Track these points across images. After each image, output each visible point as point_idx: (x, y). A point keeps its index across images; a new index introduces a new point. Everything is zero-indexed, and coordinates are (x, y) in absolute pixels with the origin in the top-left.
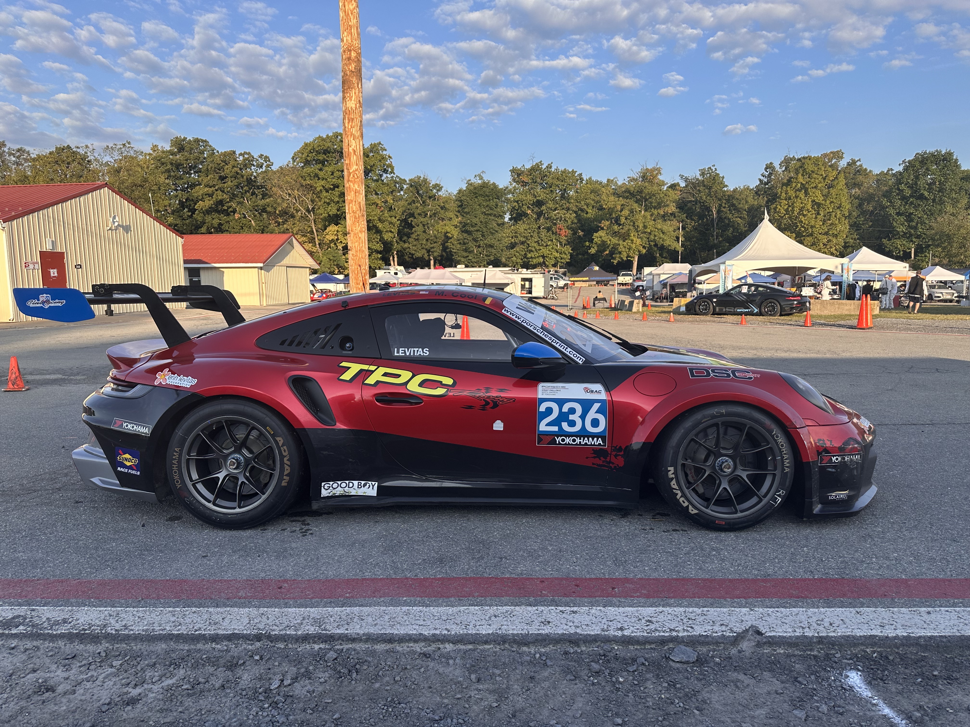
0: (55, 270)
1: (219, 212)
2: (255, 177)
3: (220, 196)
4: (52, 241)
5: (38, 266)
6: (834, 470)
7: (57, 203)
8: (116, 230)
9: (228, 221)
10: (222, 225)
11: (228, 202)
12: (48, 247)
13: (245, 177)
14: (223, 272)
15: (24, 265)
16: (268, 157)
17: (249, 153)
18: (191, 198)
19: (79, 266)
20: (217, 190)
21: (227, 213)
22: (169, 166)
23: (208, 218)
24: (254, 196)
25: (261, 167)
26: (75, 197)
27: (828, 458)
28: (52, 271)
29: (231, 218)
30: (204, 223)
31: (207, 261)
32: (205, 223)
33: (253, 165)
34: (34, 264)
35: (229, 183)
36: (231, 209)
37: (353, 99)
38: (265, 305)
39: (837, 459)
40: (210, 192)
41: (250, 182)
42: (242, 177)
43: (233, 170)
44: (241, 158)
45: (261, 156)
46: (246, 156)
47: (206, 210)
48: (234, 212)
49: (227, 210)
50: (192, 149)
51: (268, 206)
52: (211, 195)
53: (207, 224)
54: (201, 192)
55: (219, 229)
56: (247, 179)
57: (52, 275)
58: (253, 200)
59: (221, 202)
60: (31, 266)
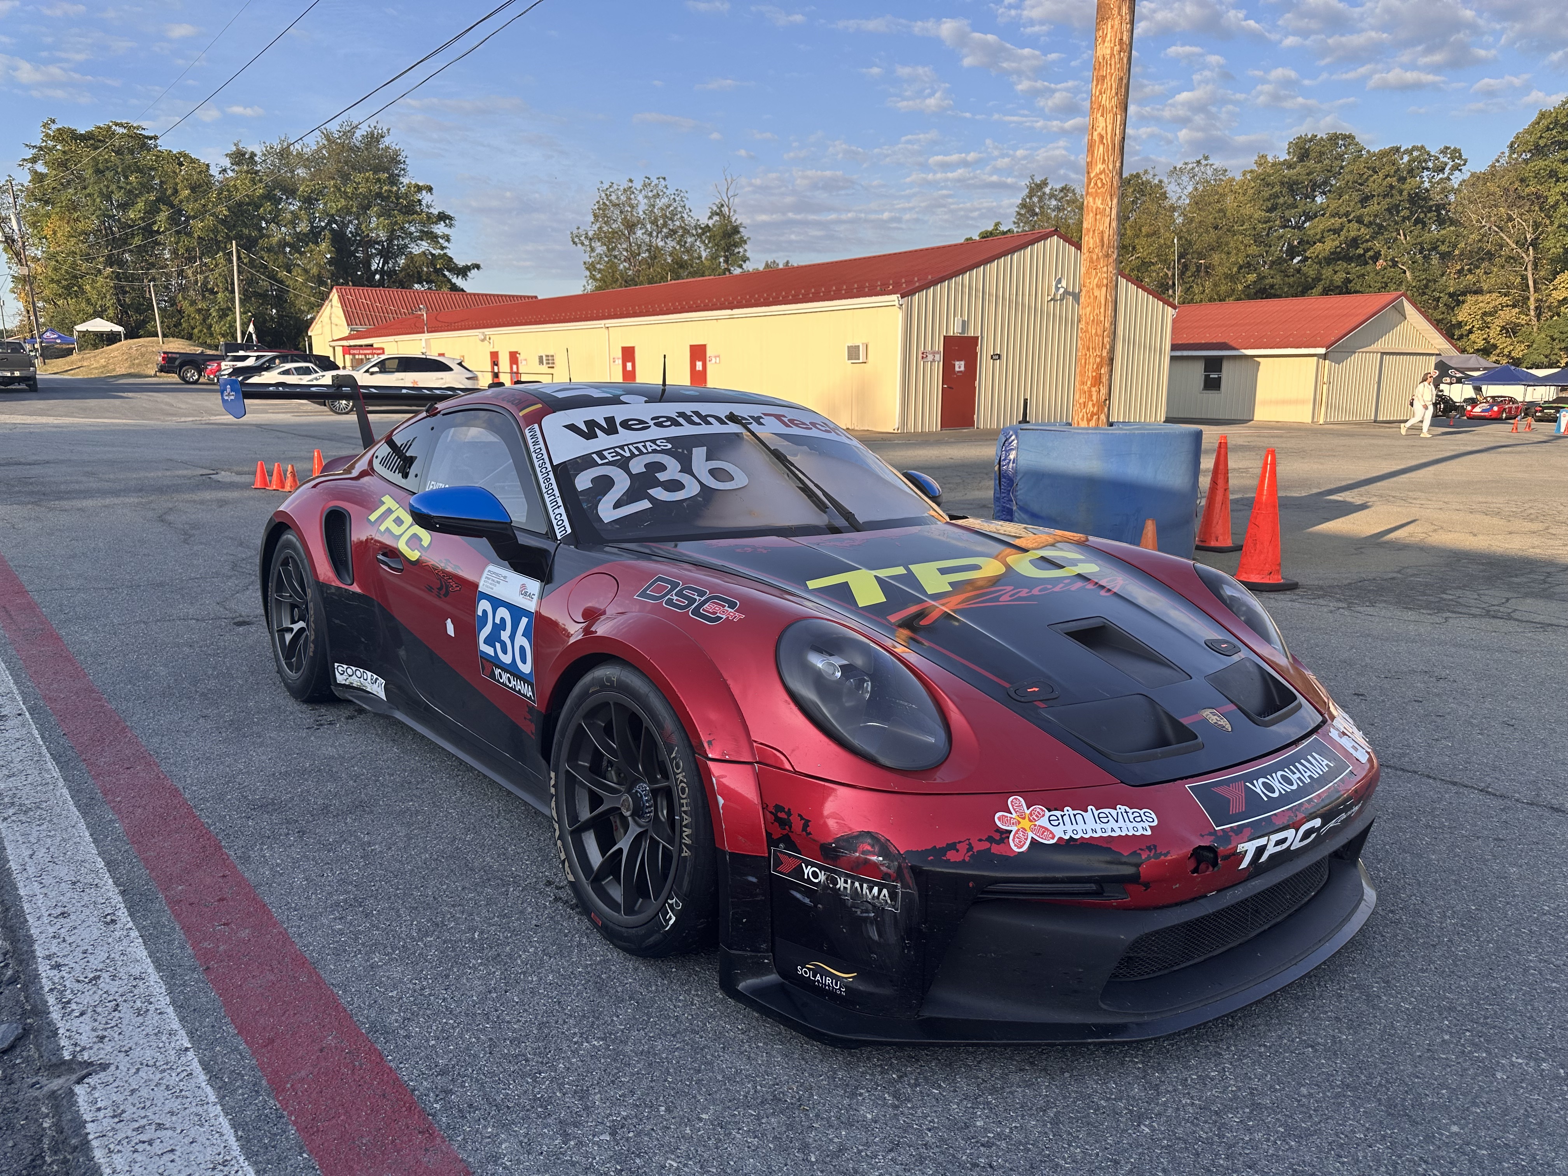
0: (963, 363)
1: (1348, 259)
2: (1427, 190)
3: (1354, 230)
4: (964, 321)
5: (939, 357)
6: (807, 901)
7: (977, 266)
8: (1061, 300)
9: (1363, 275)
10: (1350, 282)
11: (1367, 241)
12: (955, 330)
13: (1405, 193)
14: (1259, 363)
15: (920, 355)
16: (1459, 151)
17: (1422, 147)
18: (1305, 239)
19: (996, 357)
20: (1350, 221)
21: (1362, 260)
22: (1277, 188)
23: (1327, 272)
24: (1420, 226)
25: (1442, 170)
26: (1005, 254)
27: (794, 864)
28: (957, 363)
29: (1369, 268)
30: (1318, 279)
31: (1235, 345)
32: (1320, 280)
33: (1428, 169)
34: (934, 353)
35: (1374, 207)
36: (1371, 253)
37: (1108, 38)
38: (1321, 422)
39: (815, 875)
40: (1337, 226)
41: (1418, 199)
42: (1401, 192)
43: (1385, 183)
44: (1406, 158)
45: (1444, 152)
46: (1415, 154)
47: (1325, 258)
48: (1376, 257)
49: (1364, 255)
50: (1322, 154)
51: (1443, 242)
52: (1337, 232)
53: (1323, 282)
54: (1321, 227)
55: (1345, 289)
56: (1409, 194)
57: (957, 369)
58: (1416, 233)
59: (1354, 242)
60: (930, 357)
